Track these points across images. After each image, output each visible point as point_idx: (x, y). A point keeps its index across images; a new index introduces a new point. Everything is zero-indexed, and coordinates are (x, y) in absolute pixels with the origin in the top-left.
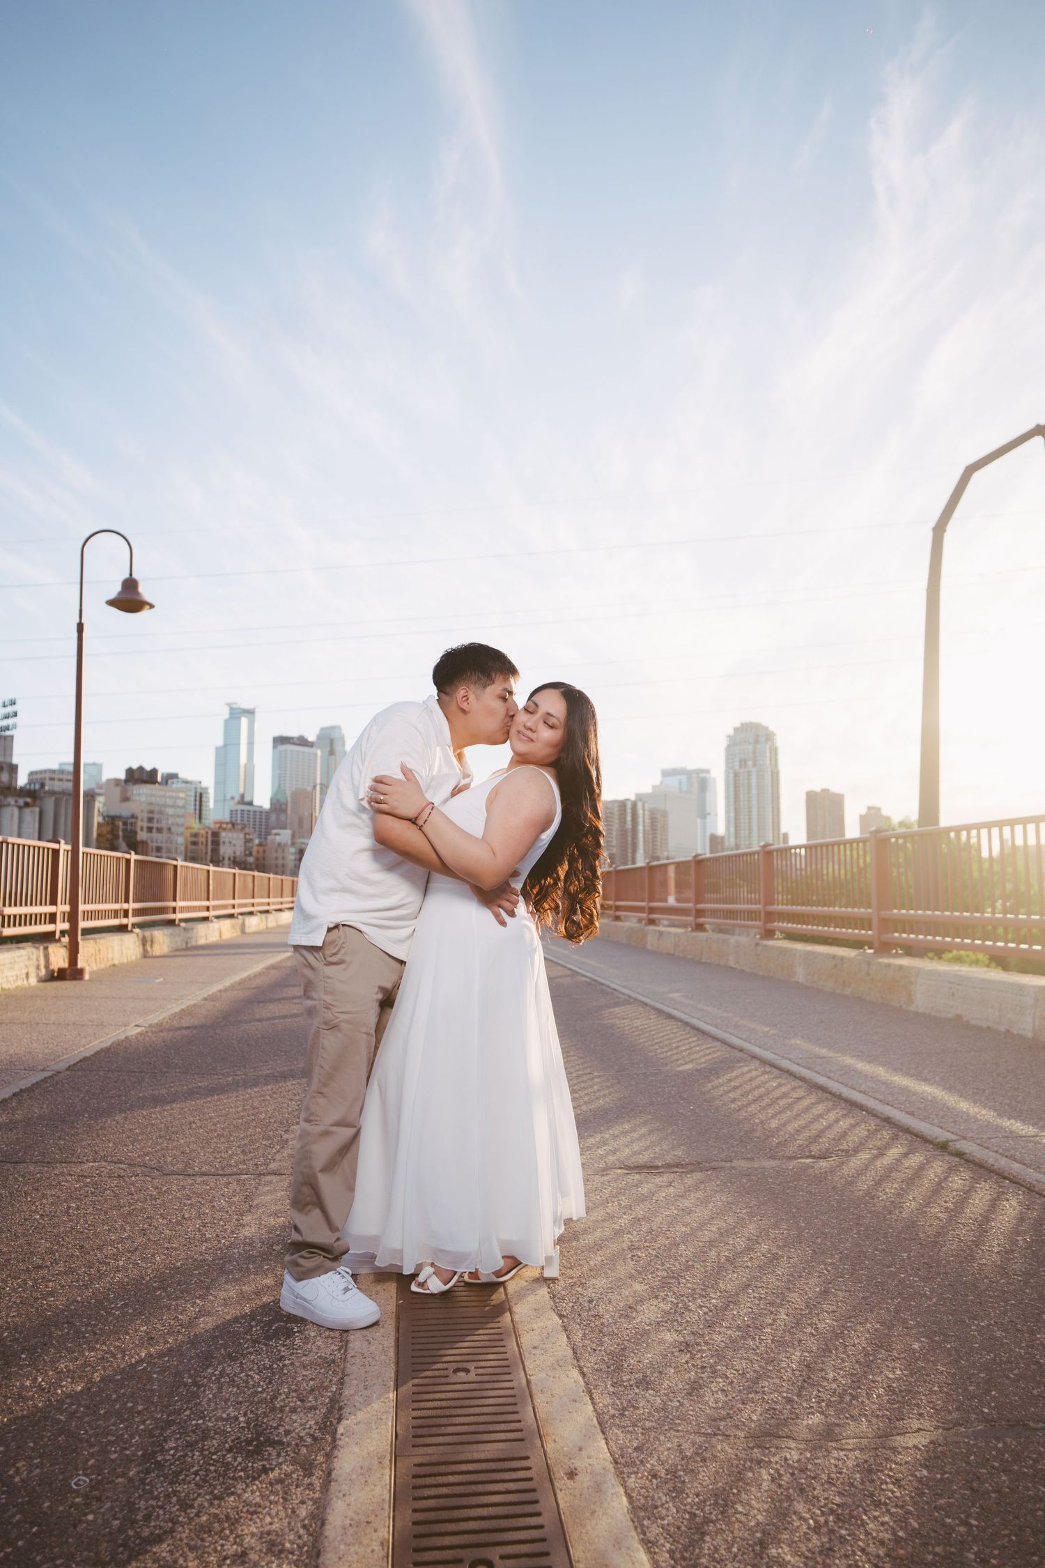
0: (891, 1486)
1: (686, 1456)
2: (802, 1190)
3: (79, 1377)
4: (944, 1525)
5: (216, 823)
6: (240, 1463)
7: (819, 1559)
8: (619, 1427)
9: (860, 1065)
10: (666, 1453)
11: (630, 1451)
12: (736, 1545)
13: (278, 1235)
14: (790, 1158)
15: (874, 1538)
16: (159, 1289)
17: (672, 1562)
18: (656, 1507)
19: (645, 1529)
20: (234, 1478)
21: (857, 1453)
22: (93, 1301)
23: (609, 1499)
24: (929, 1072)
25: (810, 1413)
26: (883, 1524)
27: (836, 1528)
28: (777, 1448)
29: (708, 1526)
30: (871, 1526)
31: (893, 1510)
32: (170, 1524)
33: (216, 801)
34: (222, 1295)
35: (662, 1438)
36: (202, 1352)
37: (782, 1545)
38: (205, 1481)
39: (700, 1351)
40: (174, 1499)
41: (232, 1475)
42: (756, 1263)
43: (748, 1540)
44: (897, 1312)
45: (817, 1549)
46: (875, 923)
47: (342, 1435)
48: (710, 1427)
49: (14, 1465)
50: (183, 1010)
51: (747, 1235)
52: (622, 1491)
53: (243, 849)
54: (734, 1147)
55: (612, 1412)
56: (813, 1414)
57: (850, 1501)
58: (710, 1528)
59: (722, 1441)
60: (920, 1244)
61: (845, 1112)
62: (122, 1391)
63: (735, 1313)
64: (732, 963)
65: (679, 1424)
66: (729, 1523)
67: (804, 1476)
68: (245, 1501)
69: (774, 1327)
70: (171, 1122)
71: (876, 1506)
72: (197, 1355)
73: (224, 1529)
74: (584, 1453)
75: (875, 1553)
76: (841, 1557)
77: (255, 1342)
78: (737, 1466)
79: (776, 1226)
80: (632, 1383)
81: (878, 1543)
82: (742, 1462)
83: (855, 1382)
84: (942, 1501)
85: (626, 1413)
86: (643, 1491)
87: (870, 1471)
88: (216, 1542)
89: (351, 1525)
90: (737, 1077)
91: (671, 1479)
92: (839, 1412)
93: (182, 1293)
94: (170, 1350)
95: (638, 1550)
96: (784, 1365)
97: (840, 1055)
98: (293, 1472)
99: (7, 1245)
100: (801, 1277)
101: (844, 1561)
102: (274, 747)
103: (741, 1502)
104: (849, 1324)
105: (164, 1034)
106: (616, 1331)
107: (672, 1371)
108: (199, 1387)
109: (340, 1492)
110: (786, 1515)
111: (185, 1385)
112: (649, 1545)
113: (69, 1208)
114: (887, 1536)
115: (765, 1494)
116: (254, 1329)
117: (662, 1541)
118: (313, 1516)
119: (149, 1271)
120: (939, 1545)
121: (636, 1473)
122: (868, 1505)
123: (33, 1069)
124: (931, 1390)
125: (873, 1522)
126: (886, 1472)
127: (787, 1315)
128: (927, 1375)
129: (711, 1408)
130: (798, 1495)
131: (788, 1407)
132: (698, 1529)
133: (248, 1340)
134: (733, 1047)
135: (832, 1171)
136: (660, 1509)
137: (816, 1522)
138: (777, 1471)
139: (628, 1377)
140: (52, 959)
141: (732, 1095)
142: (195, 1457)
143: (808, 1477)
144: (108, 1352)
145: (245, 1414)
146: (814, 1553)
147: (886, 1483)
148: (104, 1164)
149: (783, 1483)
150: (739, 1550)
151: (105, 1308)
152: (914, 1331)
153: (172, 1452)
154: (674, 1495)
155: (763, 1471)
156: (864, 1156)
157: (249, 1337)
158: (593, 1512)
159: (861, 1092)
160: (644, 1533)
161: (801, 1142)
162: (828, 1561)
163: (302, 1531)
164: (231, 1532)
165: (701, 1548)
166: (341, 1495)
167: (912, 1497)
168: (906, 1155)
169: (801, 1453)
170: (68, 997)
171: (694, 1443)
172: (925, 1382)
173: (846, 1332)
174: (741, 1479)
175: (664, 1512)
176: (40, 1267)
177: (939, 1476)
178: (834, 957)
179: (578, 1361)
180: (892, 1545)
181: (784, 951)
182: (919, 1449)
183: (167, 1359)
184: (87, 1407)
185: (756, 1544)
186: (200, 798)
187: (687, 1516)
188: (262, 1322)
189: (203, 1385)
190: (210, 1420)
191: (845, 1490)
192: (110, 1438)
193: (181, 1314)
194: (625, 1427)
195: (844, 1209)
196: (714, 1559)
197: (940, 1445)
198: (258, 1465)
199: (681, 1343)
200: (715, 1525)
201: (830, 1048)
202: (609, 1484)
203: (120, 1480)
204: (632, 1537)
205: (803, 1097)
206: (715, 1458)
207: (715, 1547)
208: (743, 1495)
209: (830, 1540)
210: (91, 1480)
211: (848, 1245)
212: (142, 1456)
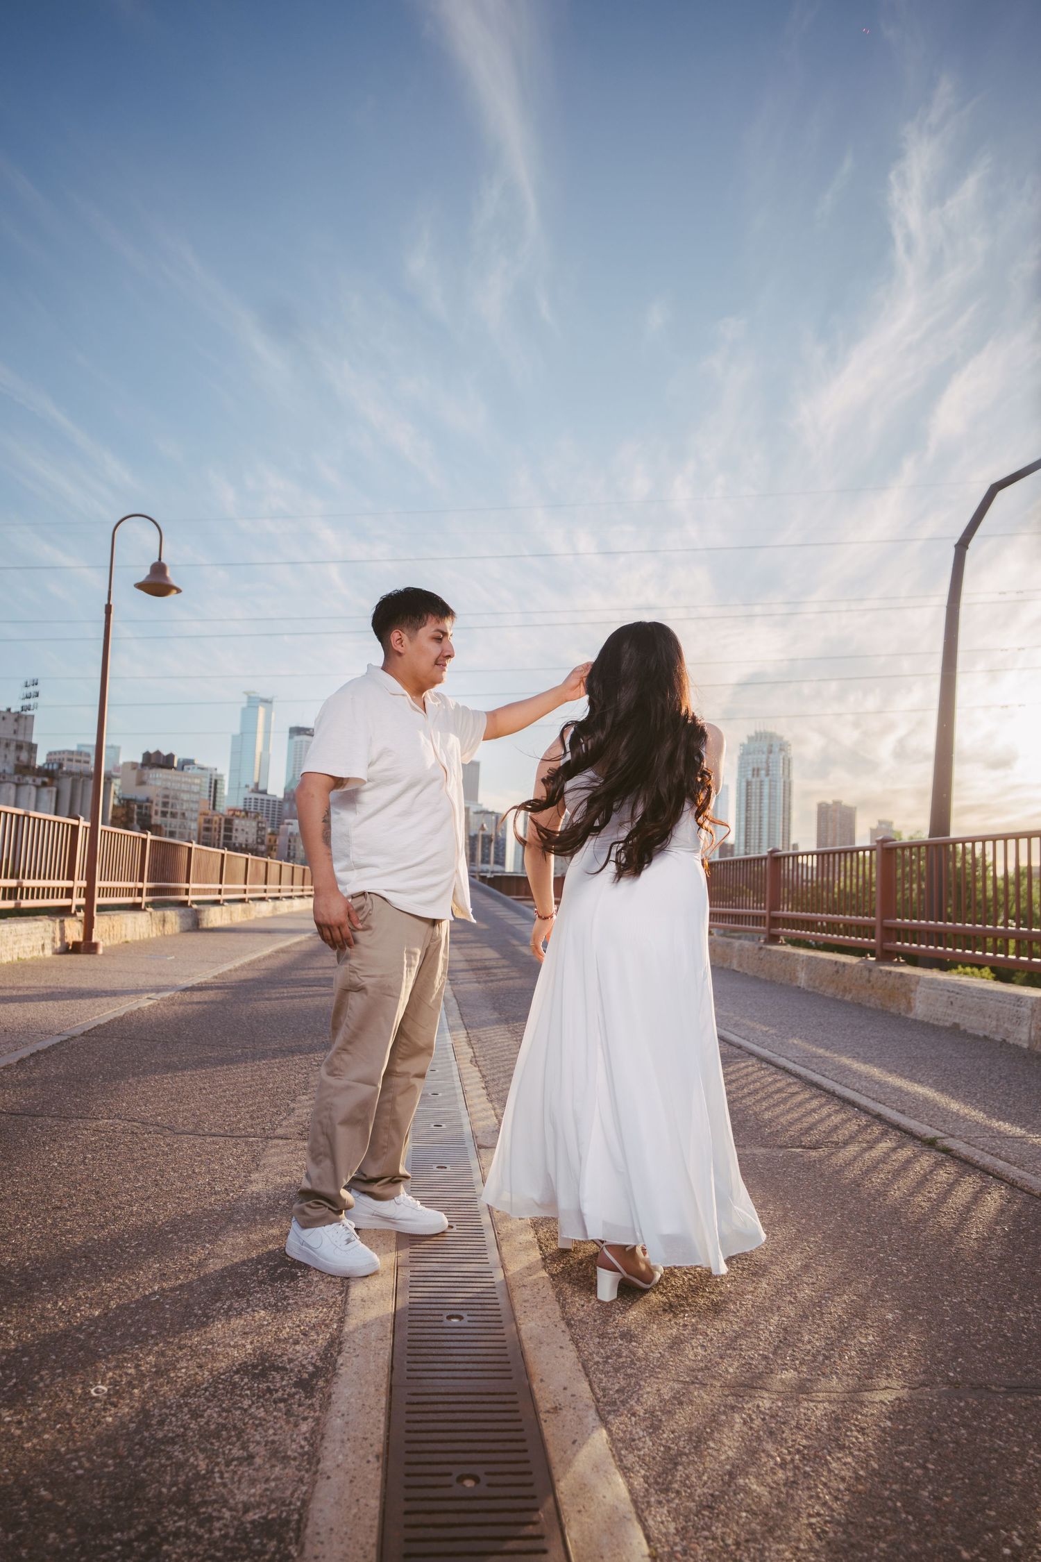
0: (855, 1433)
1: (664, 1400)
2: (791, 1176)
3: (97, 1304)
4: (902, 1467)
5: (229, 810)
6: (246, 1384)
7: (783, 1490)
8: (602, 1372)
9: (857, 1066)
10: (645, 1396)
11: (611, 1392)
12: (706, 1475)
14: (781, 1147)
15: (836, 1475)
16: (171, 1232)
17: (646, 1485)
18: (634, 1440)
19: (622, 1458)
20: (241, 1395)
21: (826, 1404)
22: (109, 1239)
23: (590, 1431)
24: (923, 1075)
25: (783, 1369)
26: (845, 1464)
27: (801, 1465)
28: (751, 1397)
29: (682, 1458)
30: (834, 1465)
31: (856, 1453)
32: (182, 1430)
33: (229, 789)
34: (230, 1241)
35: (642, 1383)
36: (211, 1288)
37: (749, 1476)
38: (214, 1396)
39: (682, 1311)
40: (186, 1410)
41: (239, 1393)
43: (718, 1471)
44: (874, 1286)
45: (782, 1482)
46: (878, 931)
48: (688, 1375)
49: (38, 1373)
52: (602, 1426)
53: (255, 837)
55: (596, 1359)
56: (787, 1370)
57: (816, 1444)
59: (699, 1389)
60: (901, 1228)
61: (837, 1108)
62: (137, 1318)
64: (735, 967)
65: (660, 1373)
66: (701, 1456)
68: (250, 1415)
69: (756, 1294)
71: (840, 1448)
72: (207, 1291)
73: (231, 1436)
74: (568, 1392)
75: (836, 1488)
76: (803, 1489)
77: (262, 1282)
78: (712, 1410)
80: (616, 1335)
81: (839, 1480)
82: (716, 1406)
83: (829, 1345)
84: (902, 1448)
85: (610, 1360)
86: (621, 1427)
87: (837, 1420)
88: (224, 1446)
89: (348, 1440)
90: (739, 1070)
91: (649, 1418)
92: (811, 1369)
93: (192, 1237)
94: (180, 1285)
95: (615, 1474)
96: (762, 1327)
97: (836, 1055)
98: (295, 1394)
99: (27, 1187)
101: (806, 1492)
102: (291, 737)
103: (713, 1440)
104: (826, 1295)
105: (176, 1007)
107: (655, 1327)
108: (208, 1318)
109: (339, 1412)
110: (755, 1452)
111: (196, 1316)
112: (625, 1471)
113: (85, 1158)
114: (847, 1474)
115: (737, 1435)
116: (260, 1272)
117: (638, 1469)
118: (313, 1432)
119: (162, 1218)
120: (896, 1483)
121: (616, 1412)
122: (833, 1448)
123: (50, 1033)
124: (901, 1356)
125: (836, 1462)
126: (853, 1421)
127: (768, 1285)
128: (898, 1342)
129: (690, 1360)
130: (768, 1437)
131: (764, 1363)
132: (673, 1460)
133: (254, 1281)
135: (821, 1161)
136: (637, 1442)
137: (783, 1459)
138: (749, 1416)
139: (613, 1330)
140: (68, 932)
143: (777, 1422)
144: (124, 1284)
145: (252, 1343)
146: (778, 1484)
147: (852, 1431)
148: (118, 1121)
149: (754, 1426)
150: (709, 1478)
151: (120, 1246)
152: (889, 1304)
153: (183, 1370)
154: (651, 1430)
155: (736, 1416)
156: (852, 1149)
157: (255, 1278)
159: (855, 1090)
160: (621, 1461)
161: (793, 1133)
163: (303, 1443)
164: (238, 1440)
165: (673, 1476)
166: (340, 1414)
167: (874, 1443)
168: (894, 1150)
169: (773, 1403)
170: (83, 969)
171: (672, 1389)
172: (896, 1347)
173: (824, 1302)
174: (714, 1421)
175: (641, 1445)
176: (59, 1208)
177: (901, 1427)
178: (836, 963)
179: (566, 1314)
181: (787, 956)
182: (885, 1404)
183: (178, 1292)
184: (105, 1329)
185: (725, 1474)
186: (215, 785)
187: (662, 1449)
188: (268, 1266)
189: (212, 1317)
190: (218, 1346)
191: (812, 1434)
192: (125, 1355)
193: (192, 1255)
194: (608, 1373)
195: (830, 1195)
196: (685, 1485)
197: (905, 1401)
198: (263, 1386)
199: (665, 1304)
200: (688, 1457)
201: (827, 1048)
202: (590, 1418)
203: (136, 1391)
204: (610, 1464)
205: (797, 1093)
206: (691, 1402)
207: (687, 1475)
208: (716, 1434)
209: (795, 1474)
210: (109, 1390)
211: (832, 1226)
212: (156, 1372)
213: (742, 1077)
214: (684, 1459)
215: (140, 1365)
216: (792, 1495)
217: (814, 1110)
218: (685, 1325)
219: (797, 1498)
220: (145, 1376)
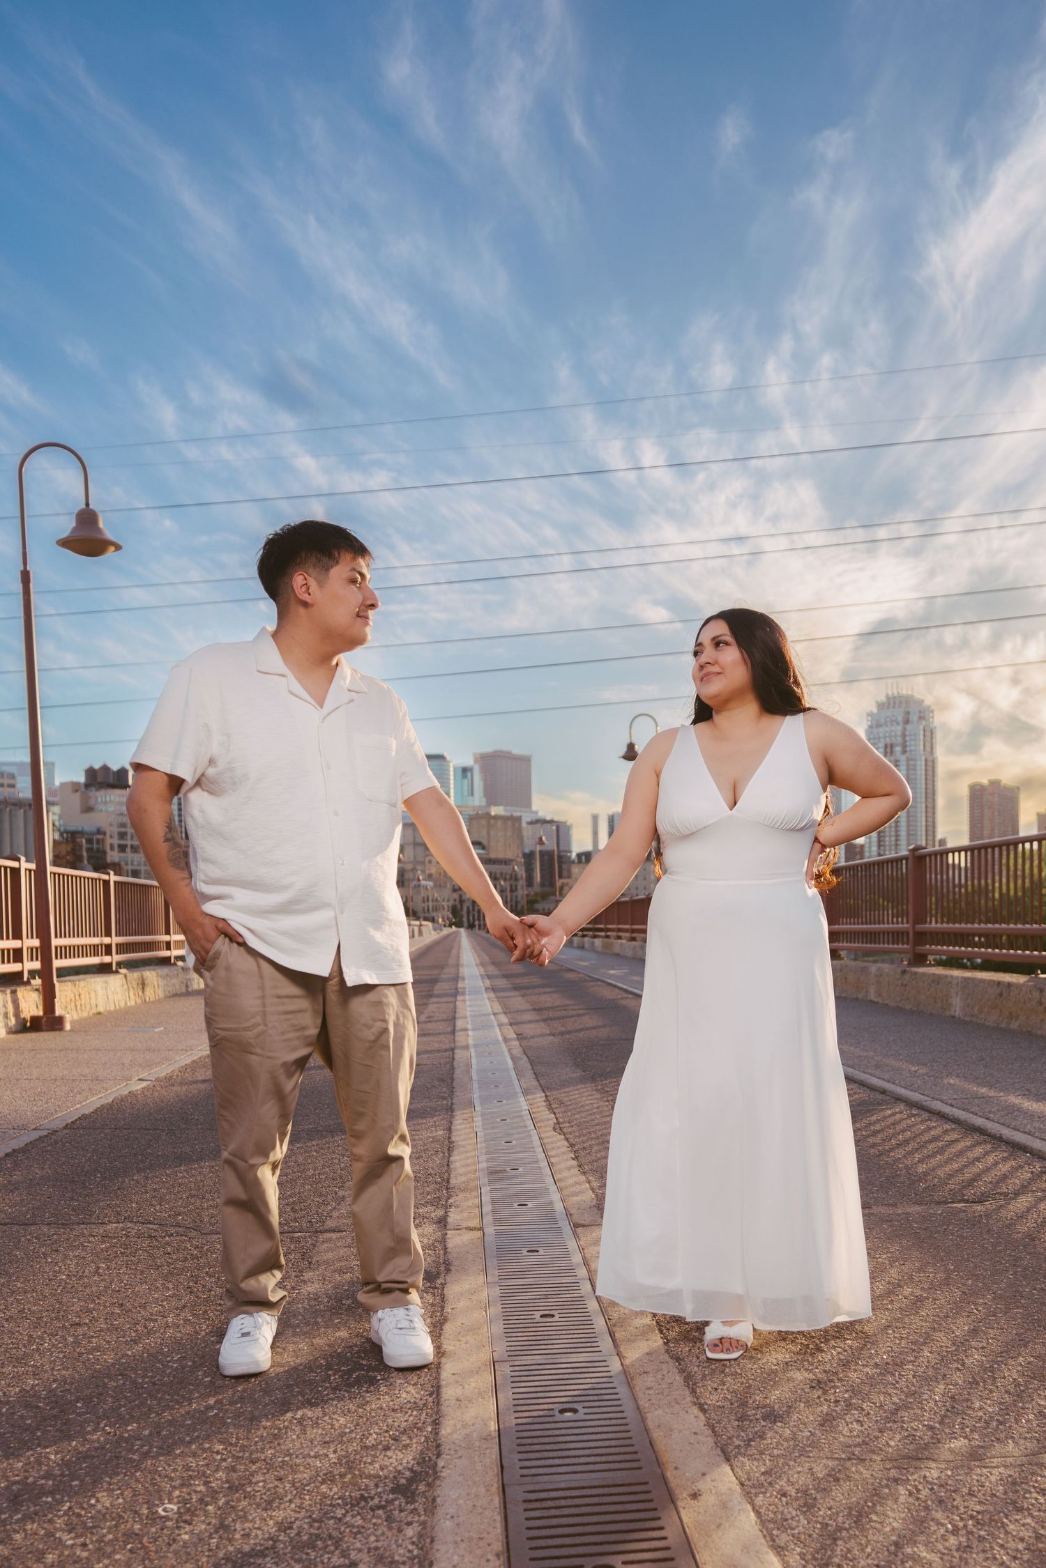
0: (1035, 1495)
1: (818, 1478)
2: (952, 1234)
7: (955, 1554)
8: (745, 1455)
9: (1027, 1104)
10: (796, 1476)
11: (757, 1475)
12: (869, 1547)
13: (346, 1290)
14: (939, 1203)
15: (1014, 1536)
17: (803, 1562)
19: (775, 1537)
20: (331, 1505)
21: (1002, 1469)
22: (145, 1355)
23: (736, 1514)
25: (952, 1438)
26: (1024, 1525)
27: (975, 1530)
28: (916, 1468)
29: (841, 1533)
30: (1012, 1527)
31: (1036, 1513)
34: (291, 1347)
35: (792, 1463)
36: (277, 1399)
37: (918, 1545)
38: (301, 1507)
39: (832, 1387)
41: (329, 1502)
42: (897, 1305)
43: (882, 1542)
45: (954, 1548)
47: (443, 1467)
48: (844, 1452)
49: (93, 1496)
50: (194, 1062)
51: (887, 1279)
52: (749, 1508)
54: (873, 1193)
55: (737, 1442)
56: (956, 1438)
57: (991, 1508)
58: (843, 1534)
59: (856, 1464)
61: (1005, 1155)
62: (196, 1434)
63: (873, 1352)
64: (872, 997)
65: (811, 1451)
66: (863, 1530)
67: (944, 1490)
68: (346, 1523)
69: (917, 1364)
70: (203, 1181)
71: (1018, 1511)
72: (273, 1402)
74: (708, 1478)
75: (1014, 1548)
76: (978, 1552)
77: (335, 1389)
78: (873, 1484)
79: (920, 1270)
80: (758, 1417)
81: (1017, 1540)
82: (878, 1481)
83: (1002, 1409)
85: (753, 1443)
86: (771, 1508)
87: (1014, 1483)
88: (321, 1555)
89: (462, 1541)
90: (877, 1121)
91: (802, 1497)
92: (983, 1436)
94: (241, 1398)
95: (767, 1553)
96: (925, 1397)
97: (1002, 1094)
98: (393, 1500)
100: (948, 1317)
101: (981, 1555)
103: (876, 1513)
104: (999, 1359)
105: (177, 1088)
106: (739, 1371)
107: (802, 1405)
108: (279, 1429)
109: (447, 1514)
110: (923, 1522)
111: (264, 1428)
112: (779, 1550)
114: (1026, 1534)
115: (902, 1506)
116: (332, 1378)
117: (793, 1547)
118: (420, 1536)
119: (204, 1327)
121: (765, 1493)
122: (1009, 1511)
125: (1014, 1524)
126: (1031, 1484)
127: (931, 1353)
129: (844, 1436)
130: (937, 1506)
131: (929, 1433)
132: (831, 1536)
133: (327, 1388)
134: (872, 1088)
135: (988, 1216)
136: (790, 1521)
137: (954, 1526)
138: (916, 1487)
139: (753, 1412)
140: (23, 1005)
141: (871, 1140)
142: (287, 1488)
143: (947, 1490)
145: (335, 1452)
146: (951, 1550)
147: (1030, 1492)
149: (921, 1496)
150: (873, 1550)
151: (160, 1361)
153: (261, 1484)
154: (805, 1509)
155: (900, 1488)
156: (1025, 1200)
157: (327, 1385)
158: (719, 1526)
159: (1025, 1133)
160: (774, 1541)
161: (953, 1187)
162: (965, 1555)
163: (411, 1547)
165: (833, 1550)
166: (449, 1517)
169: (941, 1472)
171: (826, 1467)
173: (996, 1366)
174: (876, 1495)
175: (794, 1524)
178: (999, 983)
179: (698, 1399)
180: (1032, 1540)
181: (937, 979)
183: (239, 1405)
184: (160, 1448)
185: (891, 1545)
187: (819, 1526)
188: (340, 1371)
189: (284, 1428)
190: (297, 1457)
191: (987, 1500)
192: (190, 1473)
194: (751, 1456)
195: (1000, 1251)
196: (847, 1558)
199: (812, 1381)
200: (848, 1532)
201: (991, 1087)
202: (736, 1502)
203: (210, 1508)
204: (761, 1544)
205: (957, 1140)
206: (849, 1478)
207: (848, 1549)
208: (878, 1508)
209: (968, 1539)
210: (179, 1508)
211: (1003, 1285)
212: (229, 1488)
213: (888, 1127)
214: (844, 1533)
215: (210, 1482)
216: (966, 1559)
217: (978, 1159)
218: (837, 1402)
219: (971, 1561)
220: (217, 1492)
